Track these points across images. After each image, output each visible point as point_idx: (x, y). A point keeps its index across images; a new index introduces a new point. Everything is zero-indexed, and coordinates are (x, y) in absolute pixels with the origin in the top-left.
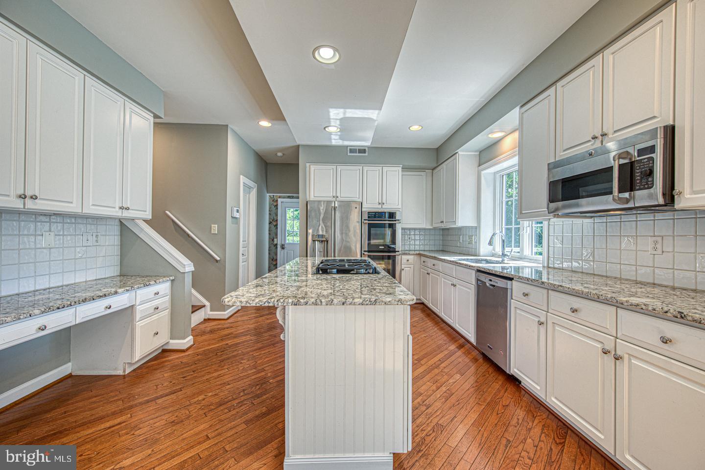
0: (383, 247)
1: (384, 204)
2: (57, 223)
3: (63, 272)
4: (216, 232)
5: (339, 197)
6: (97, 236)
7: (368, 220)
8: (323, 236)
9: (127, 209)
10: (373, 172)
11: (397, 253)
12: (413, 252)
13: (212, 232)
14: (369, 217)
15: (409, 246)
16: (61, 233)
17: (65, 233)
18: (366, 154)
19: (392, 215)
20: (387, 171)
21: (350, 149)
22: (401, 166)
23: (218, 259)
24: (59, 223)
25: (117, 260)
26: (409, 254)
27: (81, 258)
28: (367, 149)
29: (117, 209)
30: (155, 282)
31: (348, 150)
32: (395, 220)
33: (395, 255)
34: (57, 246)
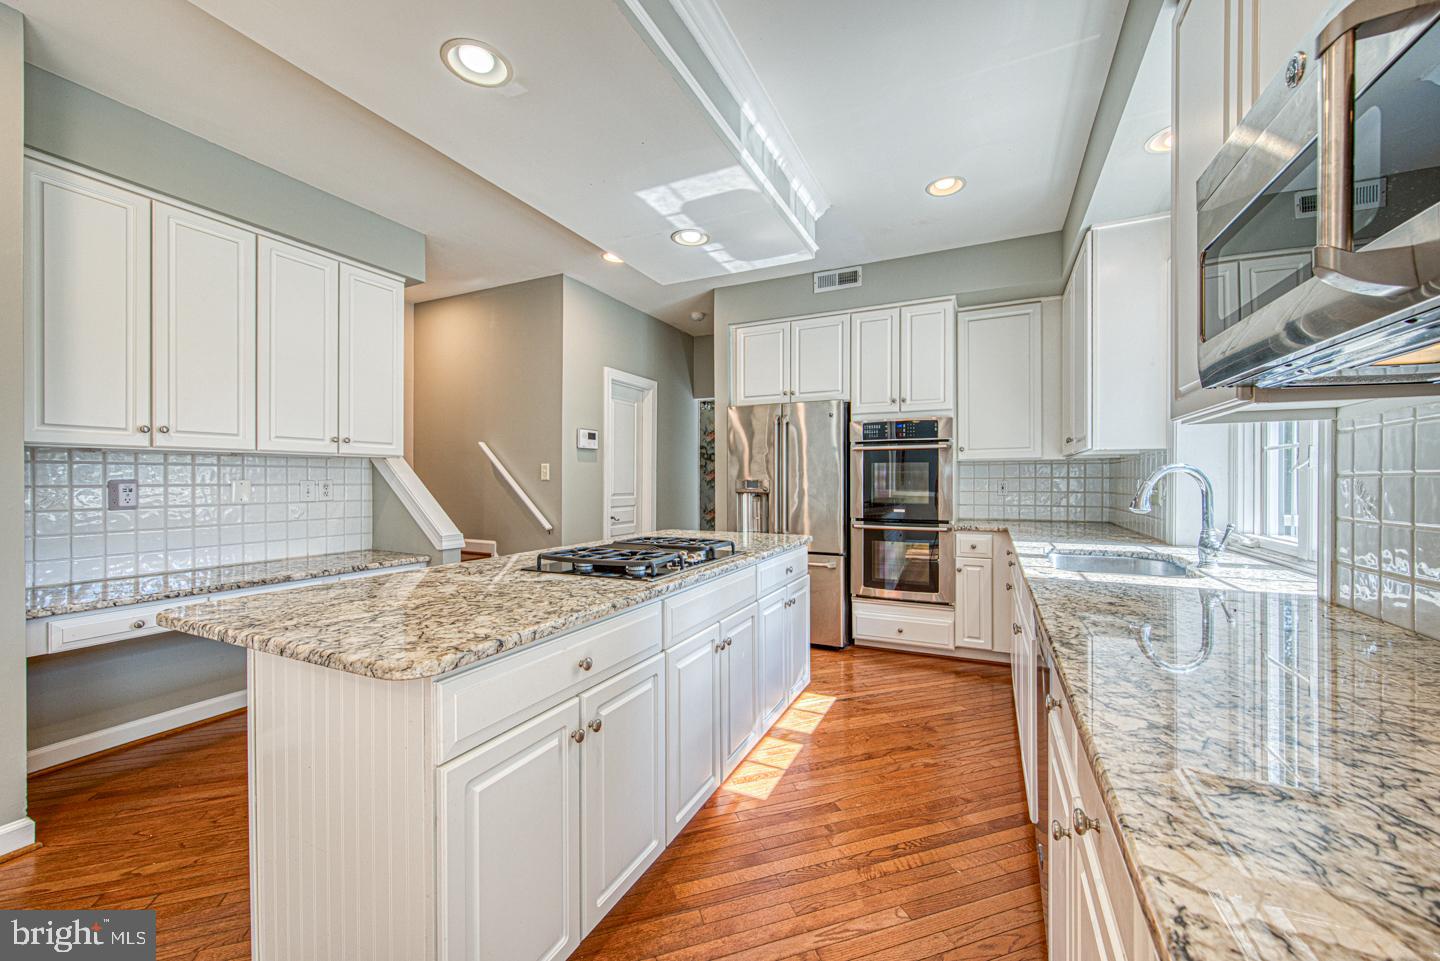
0: (903, 511)
1: (904, 401)
2: (254, 466)
3: (266, 541)
4: (548, 478)
5: (797, 394)
6: (326, 486)
7: (865, 444)
8: (755, 483)
9: (347, 441)
10: (876, 327)
11: (942, 528)
12: (987, 526)
13: (543, 478)
14: (865, 436)
15: (1001, 509)
16: (263, 481)
17: (268, 482)
18: (859, 283)
19: (927, 429)
20: (912, 317)
21: (820, 278)
22: (954, 297)
23: (548, 526)
24: (258, 466)
25: (367, 524)
26: (977, 529)
27: (297, 520)
28: (860, 270)
29: (328, 441)
30: (381, 564)
31: (816, 280)
32: (937, 442)
33: (937, 532)
34: (255, 501)
